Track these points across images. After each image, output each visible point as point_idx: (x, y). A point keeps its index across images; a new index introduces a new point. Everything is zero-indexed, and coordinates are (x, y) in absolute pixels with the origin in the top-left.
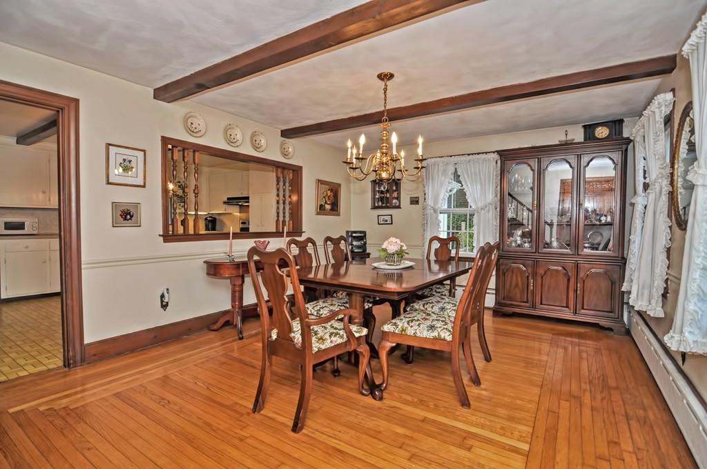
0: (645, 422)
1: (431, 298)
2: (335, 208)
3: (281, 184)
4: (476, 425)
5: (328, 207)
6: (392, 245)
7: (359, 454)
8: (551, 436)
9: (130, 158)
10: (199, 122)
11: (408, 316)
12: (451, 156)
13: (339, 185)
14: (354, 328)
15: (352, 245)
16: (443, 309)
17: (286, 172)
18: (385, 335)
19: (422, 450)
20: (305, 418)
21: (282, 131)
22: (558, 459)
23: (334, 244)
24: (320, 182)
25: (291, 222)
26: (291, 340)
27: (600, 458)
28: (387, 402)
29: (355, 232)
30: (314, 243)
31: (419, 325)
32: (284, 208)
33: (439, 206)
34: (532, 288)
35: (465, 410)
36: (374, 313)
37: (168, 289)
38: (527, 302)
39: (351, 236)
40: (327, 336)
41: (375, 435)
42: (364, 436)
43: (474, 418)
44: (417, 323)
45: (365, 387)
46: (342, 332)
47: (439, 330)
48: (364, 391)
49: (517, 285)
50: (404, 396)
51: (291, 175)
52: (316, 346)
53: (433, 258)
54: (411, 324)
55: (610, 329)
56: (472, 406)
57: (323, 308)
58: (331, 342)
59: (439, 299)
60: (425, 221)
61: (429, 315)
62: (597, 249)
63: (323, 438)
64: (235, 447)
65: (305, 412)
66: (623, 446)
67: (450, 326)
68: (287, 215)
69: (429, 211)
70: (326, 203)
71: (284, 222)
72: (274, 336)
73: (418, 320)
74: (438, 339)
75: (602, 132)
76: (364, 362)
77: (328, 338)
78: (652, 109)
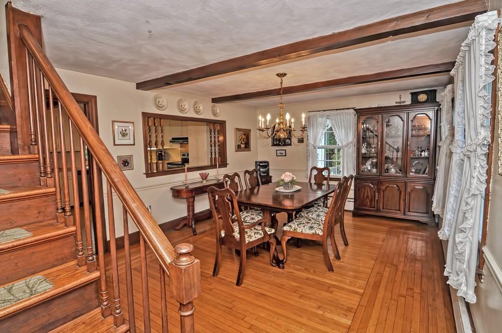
0: (431, 278)
1: (311, 208)
2: (247, 146)
3: (213, 133)
4: (336, 281)
5: (243, 146)
6: (287, 177)
7: (273, 295)
8: (377, 286)
9: (126, 128)
10: (164, 101)
11: (297, 221)
12: (325, 111)
13: (250, 130)
14: (267, 229)
15: (260, 171)
16: (318, 216)
17: (215, 125)
18: (284, 232)
19: (306, 293)
20: (243, 279)
21: (212, 99)
22: (378, 296)
23: (250, 175)
24: (238, 130)
25: (220, 158)
26: (234, 237)
27: (401, 296)
28: (287, 269)
29: (261, 162)
30: (239, 176)
31: (304, 226)
32: (215, 149)
33: (317, 144)
34: (377, 198)
35: (331, 273)
36: (277, 218)
37: (150, 206)
38: (374, 208)
39: (259, 165)
40: (253, 234)
41: (281, 286)
42: (275, 287)
43: (335, 277)
44: (303, 225)
45: (274, 262)
46: (261, 232)
47: (316, 229)
48: (273, 264)
49: (368, 197)
50: (296, 266)
51: (219, 127)
52: (247, 240)
53: (313, 181)
54: (299, 226)
55: (426, 224)
56: (334, 271)
57: (247, 216)
58: (255, 237)
59: (316, 209)
60: (308, 155)
61: (310, 220)
62: (419, 173)
63: (253, 288)
64: (208, 294)
65: (243, 276)
66: (415, 290)
67: (322, 227)
68: (217, 153)
69: (311, 148)
70: (241, 143)
71: (215, 158)
72: (223, 235)
73: (304, 223)
74: (315, 234)
75: (423, 98)
76: (273, 247)
77: (253, 236)
78: (445, 93)
